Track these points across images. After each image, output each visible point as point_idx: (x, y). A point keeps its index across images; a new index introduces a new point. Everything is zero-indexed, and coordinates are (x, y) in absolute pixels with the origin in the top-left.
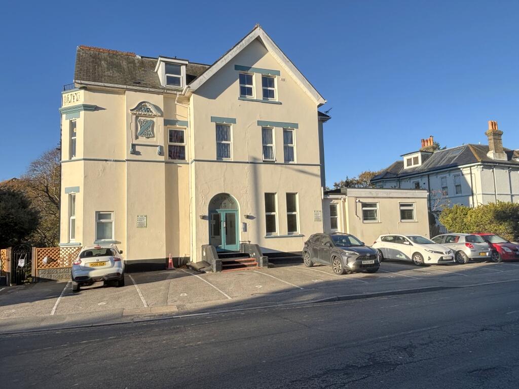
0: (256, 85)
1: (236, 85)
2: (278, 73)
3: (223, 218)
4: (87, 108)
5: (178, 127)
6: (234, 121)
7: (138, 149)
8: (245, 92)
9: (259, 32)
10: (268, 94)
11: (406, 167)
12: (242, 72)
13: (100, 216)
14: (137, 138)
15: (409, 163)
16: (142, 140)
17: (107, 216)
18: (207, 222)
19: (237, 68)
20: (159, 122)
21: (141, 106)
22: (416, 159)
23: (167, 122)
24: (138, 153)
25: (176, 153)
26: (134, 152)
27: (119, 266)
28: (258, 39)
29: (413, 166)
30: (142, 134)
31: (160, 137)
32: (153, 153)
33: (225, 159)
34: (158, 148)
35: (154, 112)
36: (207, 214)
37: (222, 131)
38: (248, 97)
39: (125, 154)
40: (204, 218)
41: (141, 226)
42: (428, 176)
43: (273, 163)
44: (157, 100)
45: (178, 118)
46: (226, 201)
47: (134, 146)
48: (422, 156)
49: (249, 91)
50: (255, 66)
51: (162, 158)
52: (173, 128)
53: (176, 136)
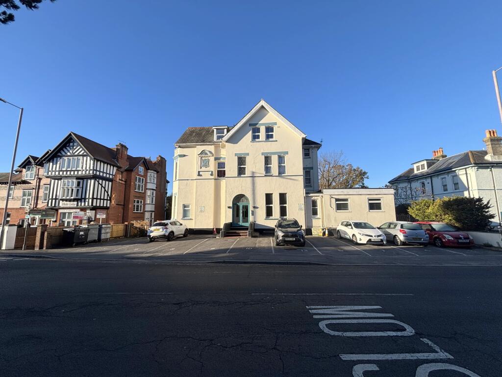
0: (262, 134)
1: (250, 135)
2: (276, 124)
3: (241, 208)
4: (181, 156)
5: (222, 161)
6: (248, 154)
7: (201, 173)
8: (255, 137)
9: (262, 103)
10: (269, 137)
11: (416, 172)
12: (253, 127)
13: (185, 206)
14: (201, 168)
15: (418, 169)
16: (204, 169)
17: (188, 206)
18: (231, 210)
19: (250, 125)
20: (212, 159)
21: (203, 152)
22: (423, 166)
23: (216, 159)
24: (201, 175)
25: (221, 174)
26: (199, 175)
27: (166, 231)
28: (262, 107)
29: (421, 171)
30: (203, 166)
31: (213, 167)
32: (207, 175)
33: (242, 176)
34: (210, 173)
35: (209, 154)
36: (231, 205)
37: (241, 161)
38: (257, 140)
39: (195, 176)
40: (229, 207)
41: (201, 211)
42: (431, 177)
43: (272, 176)
44: (211, 148)
45: (222, 156)
46: (243, 198)
47: (199, 172)
48: (427, 163)
49: (258, 137)
50: (261, 122)
51: (213, 177)
52: (219, 161)
53: (221, 165)
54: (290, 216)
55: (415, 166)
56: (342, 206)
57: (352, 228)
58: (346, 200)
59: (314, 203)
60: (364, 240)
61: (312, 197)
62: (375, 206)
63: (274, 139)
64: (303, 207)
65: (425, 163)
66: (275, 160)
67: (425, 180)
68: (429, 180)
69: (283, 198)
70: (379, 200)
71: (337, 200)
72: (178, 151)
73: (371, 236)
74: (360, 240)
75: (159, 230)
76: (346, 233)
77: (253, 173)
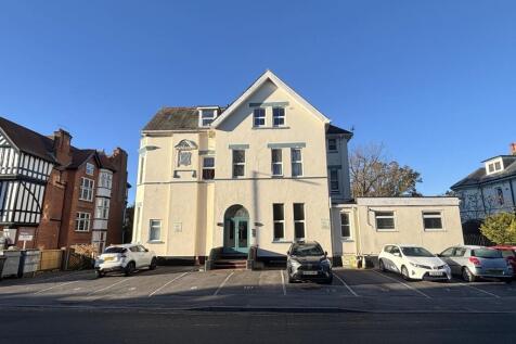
0: (269, 117)
1: (250, 119)
2: (287, 104)
4: (149, 148)
5: (209, 155)
6: (248, 146)
7: (178, 173)
8: (258, 123)
9: (269, 74)
10: (278, 122)
11: (488, 173)
12: (257, 108)
13: (153, 223)
14: (179, 166)
15: (491, 169)
16: (182, 167)
17: (158, 223)
18: (222, 228)
19: (251, 105)
20: (195, 153)
21: (182, 143)
22: (498, 164)
23: (201, 153)
24: (179, 177)
25: (209, 174)
26: (176, 176)
28: (269, 80)
29: (495, 171)
30: (182, 163)
31: (196, 163)
32: (188, 177)
33: (239, 177)
34: (192, 173)
35: (191, 146)
36: (222, 221)
37: (238, 156)
38: (261, 126)
39: (170, 178)
40: (219, 224)
41: (178, 231)
42: (510, 181)
43: (282, 178)
44: (195, 137)
45: (210, 149)
46: (240, 211)
47: (176, 172)
48: (504, 161)
49: (262, 122)
50: (265, 102)
51: (196, 179)
52: (206, 156)
53: (209, 162)
54: (309, 238)
55: (487, 165)
56: (384, 222)
57: (400, 256)
58: (391, 214)
59: (345, 218)
60: (419, 274)
61: (341, 209)
62: (432, 223)
63: (286, 124)
64: (328, 223)
65: (500, 160)
66: (286, 154)
67: (501, 186)
68: (507, 185)
69: (298, 210)
70: (438, 213)
71: (377, 214)
72: (146, 142)
73: (429, 268)
74: (413, 273)
75: (112, 258)
76: (392, 264)
77: (255, 173)
